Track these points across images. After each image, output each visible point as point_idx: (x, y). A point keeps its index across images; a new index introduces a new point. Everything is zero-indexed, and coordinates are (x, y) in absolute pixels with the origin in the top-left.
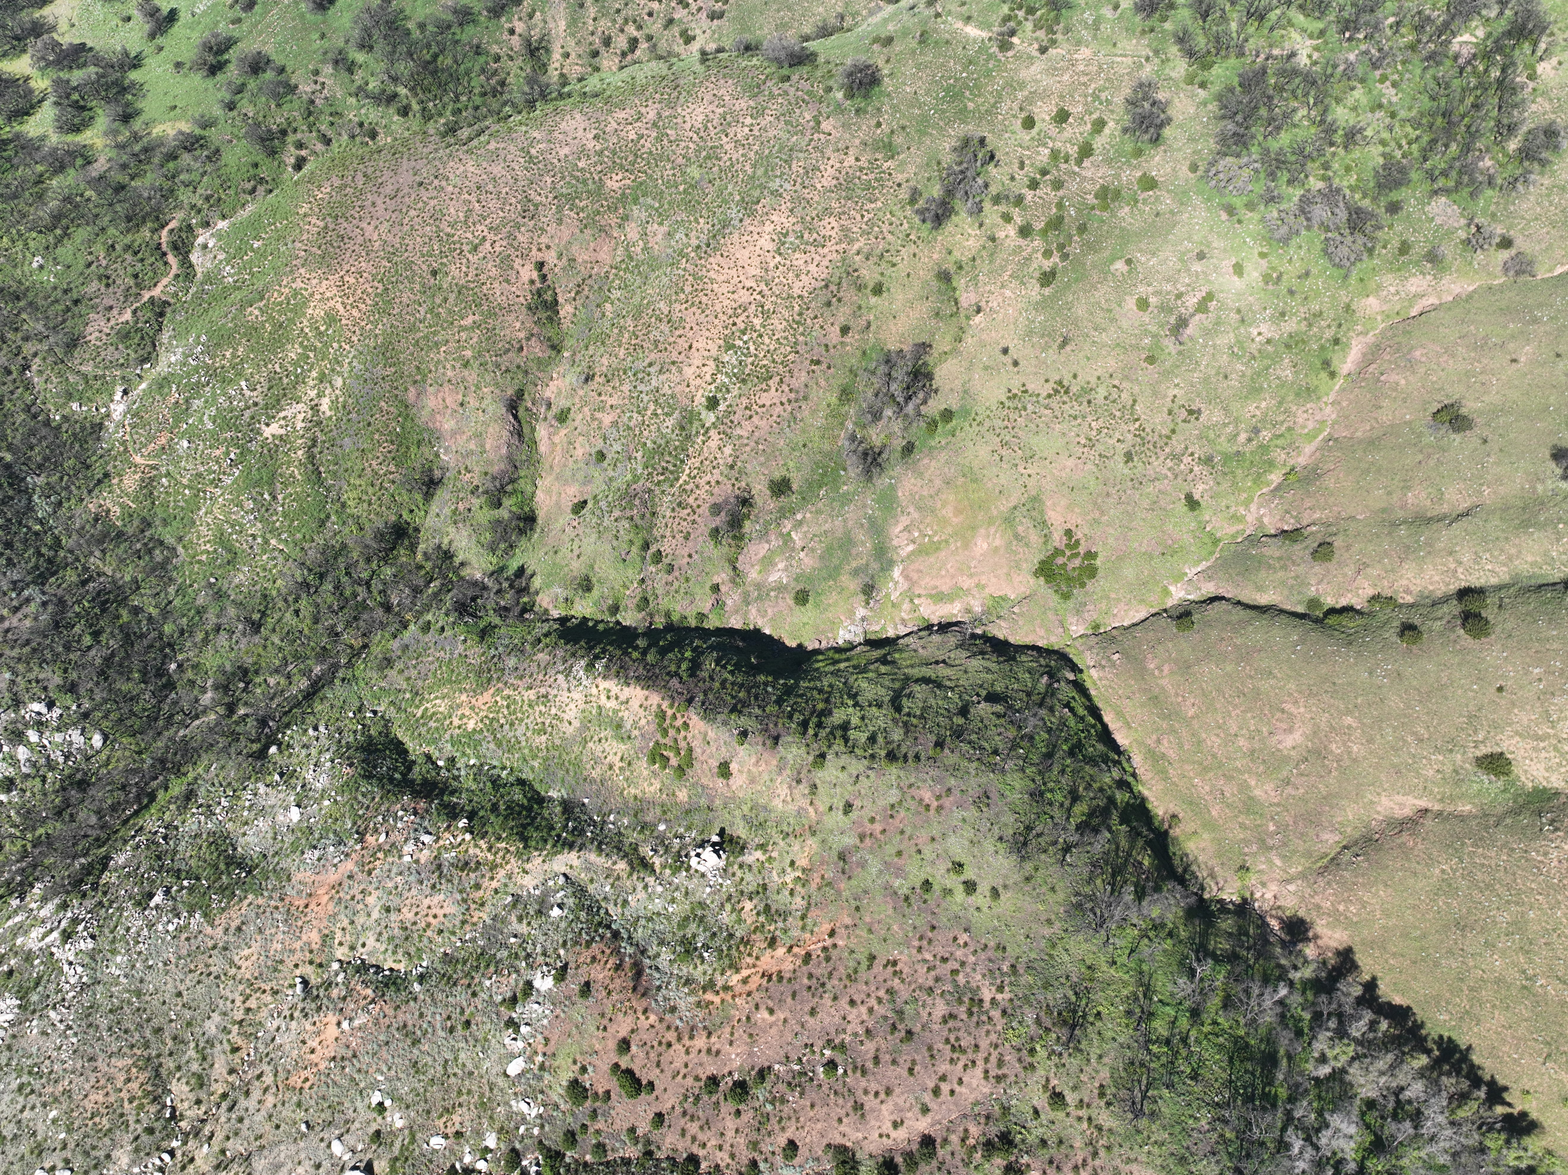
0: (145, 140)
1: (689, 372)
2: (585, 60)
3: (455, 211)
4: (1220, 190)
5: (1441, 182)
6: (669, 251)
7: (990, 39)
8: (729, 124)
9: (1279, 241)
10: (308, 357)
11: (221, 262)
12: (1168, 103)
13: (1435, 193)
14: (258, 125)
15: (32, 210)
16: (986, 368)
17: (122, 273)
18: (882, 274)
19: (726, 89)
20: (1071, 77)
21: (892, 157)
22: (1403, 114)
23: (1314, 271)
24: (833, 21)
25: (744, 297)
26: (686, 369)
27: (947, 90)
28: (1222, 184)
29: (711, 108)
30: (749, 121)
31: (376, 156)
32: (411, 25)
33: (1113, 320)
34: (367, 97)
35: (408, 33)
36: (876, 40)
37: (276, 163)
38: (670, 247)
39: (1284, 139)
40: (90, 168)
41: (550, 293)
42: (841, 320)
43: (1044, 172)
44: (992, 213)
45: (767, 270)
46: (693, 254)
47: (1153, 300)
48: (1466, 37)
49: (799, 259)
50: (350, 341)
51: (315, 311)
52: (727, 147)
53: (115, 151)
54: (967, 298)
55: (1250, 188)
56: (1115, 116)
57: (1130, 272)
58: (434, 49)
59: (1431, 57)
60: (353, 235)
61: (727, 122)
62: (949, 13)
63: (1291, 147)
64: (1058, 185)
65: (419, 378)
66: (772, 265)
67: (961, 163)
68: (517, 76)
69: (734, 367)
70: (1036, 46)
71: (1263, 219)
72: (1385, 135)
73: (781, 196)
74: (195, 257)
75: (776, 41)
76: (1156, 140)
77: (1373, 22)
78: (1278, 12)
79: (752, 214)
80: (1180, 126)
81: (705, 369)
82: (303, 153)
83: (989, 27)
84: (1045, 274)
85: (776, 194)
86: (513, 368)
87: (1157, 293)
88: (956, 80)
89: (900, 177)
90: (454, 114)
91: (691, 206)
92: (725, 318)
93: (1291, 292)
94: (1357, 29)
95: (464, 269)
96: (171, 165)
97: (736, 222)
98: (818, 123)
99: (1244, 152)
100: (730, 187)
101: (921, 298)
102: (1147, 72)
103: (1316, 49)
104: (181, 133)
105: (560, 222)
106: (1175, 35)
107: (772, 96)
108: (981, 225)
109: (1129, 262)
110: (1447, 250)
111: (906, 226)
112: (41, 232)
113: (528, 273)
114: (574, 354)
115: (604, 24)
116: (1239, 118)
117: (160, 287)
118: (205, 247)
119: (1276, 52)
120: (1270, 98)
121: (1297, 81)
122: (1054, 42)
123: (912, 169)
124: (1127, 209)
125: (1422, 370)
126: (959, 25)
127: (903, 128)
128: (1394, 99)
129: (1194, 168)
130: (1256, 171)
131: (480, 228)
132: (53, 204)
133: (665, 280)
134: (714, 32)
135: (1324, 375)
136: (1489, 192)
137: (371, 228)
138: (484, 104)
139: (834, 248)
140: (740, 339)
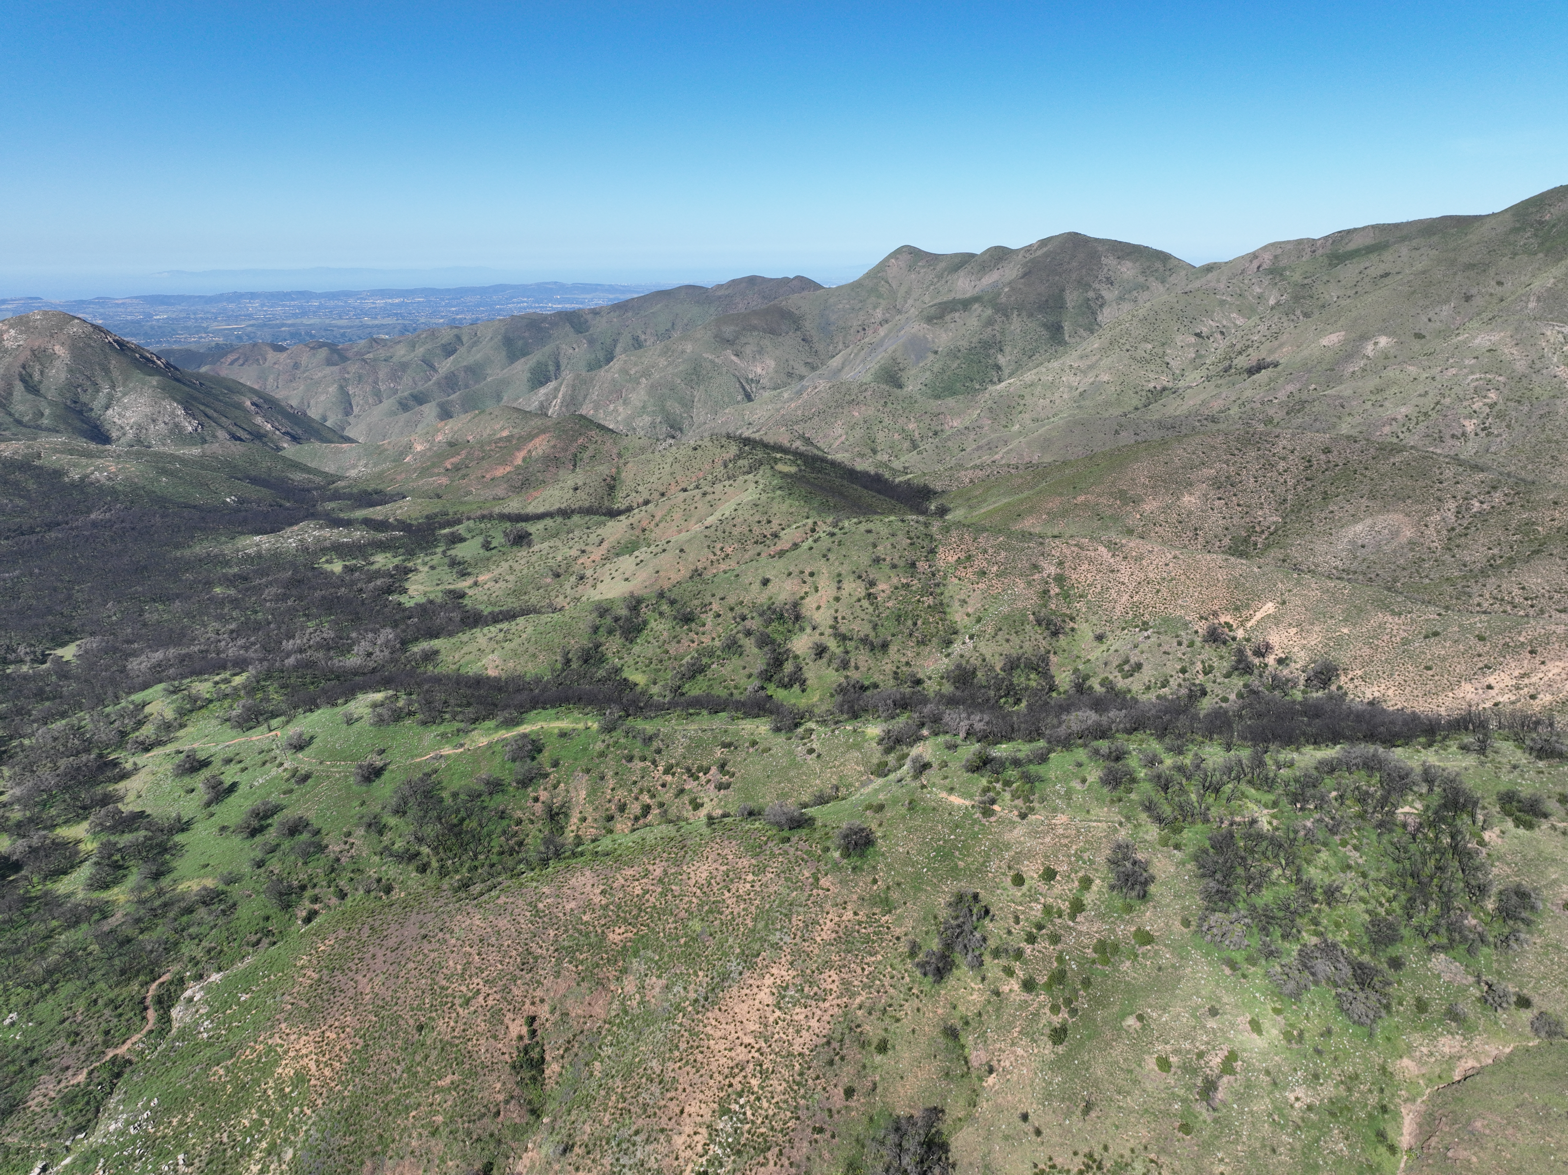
0: (168, 895)
1: (679, 1141)
2: (601, 824)
3: (454, 964)
4: (1218, 945)
5: (1433, 940)
6: (666, 1005)
7: (973, 806)
8: (732, 881)
9: (1290, 996)
10: (263, 1124)
11: (201, 1016)
12: (1147, 862)
13: (1432, 949)
14: (280, 881)
15: (29, 965)
16: (1006, 1138)
17: (93, 1029)
18: (886, 1030)
19: (730, 850)
20: (1053, 839)
21: (890, 912)
22: (1373, 874)
23: (1335, 1028)
24: (828, 791)
25: (741, 1054)
26: (675, 1137)
27: (938, 850)
28: (1218, 939)
29: (715, 866)
30: (750, 877)
31: (386, 910)
32: (445, 794)
33: (1136, 1082)
34: (391, 855)
35: (441, 800)
36: (869, 807)
37: (287, 916)
38: (667, 1000)
39: (1266, 897)
40: (104, 922)
41: (538, 1049)
42: (845, 1081)
43: (1040, 927)
44: (993, 967)
45: (766, 1026)
46: (690, 1009)
47: (1173, 1059)
48: (1407, 809)
49: (799, 1014)
50: (313, 1105)
51: (285, 1070)
52: (729, 902)
53: (135, 906)
54: (977, 1056)
55: (1246, 942)
56: (1099, 874)
57: (1143, 1028)
58: (463, 813)
59: (1381, 825)
60: (345, 988)
61: (730, 878)
62: (934, 785)
63: (1275, 903)
64: (1055, 939)
65: (379, 1148)
66: (771, 1019)
67: (957, 918)
68: (535, 837)
69: (729, 1136)
70: (1016, 813)
71: (1267, 974)
72: (1363, 893)
73: (781, 948)
74: (175, 1013)
75: (777, 808)
76: (1144, 896)
77: (1318, 795)
78: (1230, 786)
79: (752, 967)
80: (1164, 883)
81: (697, 1138)
82: (316, 907)
83: (971, 797)
84: (1055, 1030)
85: (776, 946)
86: (485, 1136)
87: (1176, 1052)
88: (945, 841)
89: (898, 931)
90: (470, 870)
91: (691, 958)
92: (720, 1078)
93: (1318, 1052)
94: (1306, 801)
95: (452, 1024)
96: (185, 919)
97: (735, 975)
98: (817, 880)
99: (1232, 908)
100: (731, 940)
101: (929, 1056)
102: (1123, 835)
103: (1274, 816)
104: (205, 888)
105: (557, 974)
106: (1142, 804)
107: (773, 855)
108: (983, 979)
109: (1140, 1018)
110: (1466, 1007)
111: (907, 979)
112: (28, 987)
113: (517, 1028)
114: (555, 1120)
115: (621, 793)
116: (1218, 876)
117: (128, 1044)
118: (190, 1000)
119: (1238, 819)
120: (1243, 859)
121: (1265, 844)
122: (1032, 810)
123: (909, 923)
124: (1128, 963)
125: (1491, 1145)
126: (944, 795)
127: (899, 884)
128: (1360, 861)
129: (1186, 923)
130: (1248, 926)
131: (476, 980)
132: (52, 958)
133: (660, 1035)
134: (721, 800)
135: (1382, 1149)
136: (1485, 950)
137: (366, 980)
138: (500, 862)
139: (835, 1002)
140: (737, 1103)
